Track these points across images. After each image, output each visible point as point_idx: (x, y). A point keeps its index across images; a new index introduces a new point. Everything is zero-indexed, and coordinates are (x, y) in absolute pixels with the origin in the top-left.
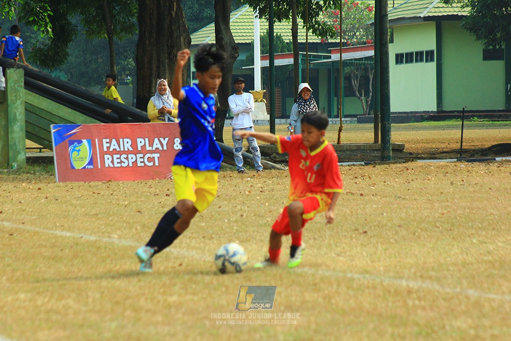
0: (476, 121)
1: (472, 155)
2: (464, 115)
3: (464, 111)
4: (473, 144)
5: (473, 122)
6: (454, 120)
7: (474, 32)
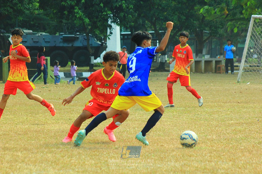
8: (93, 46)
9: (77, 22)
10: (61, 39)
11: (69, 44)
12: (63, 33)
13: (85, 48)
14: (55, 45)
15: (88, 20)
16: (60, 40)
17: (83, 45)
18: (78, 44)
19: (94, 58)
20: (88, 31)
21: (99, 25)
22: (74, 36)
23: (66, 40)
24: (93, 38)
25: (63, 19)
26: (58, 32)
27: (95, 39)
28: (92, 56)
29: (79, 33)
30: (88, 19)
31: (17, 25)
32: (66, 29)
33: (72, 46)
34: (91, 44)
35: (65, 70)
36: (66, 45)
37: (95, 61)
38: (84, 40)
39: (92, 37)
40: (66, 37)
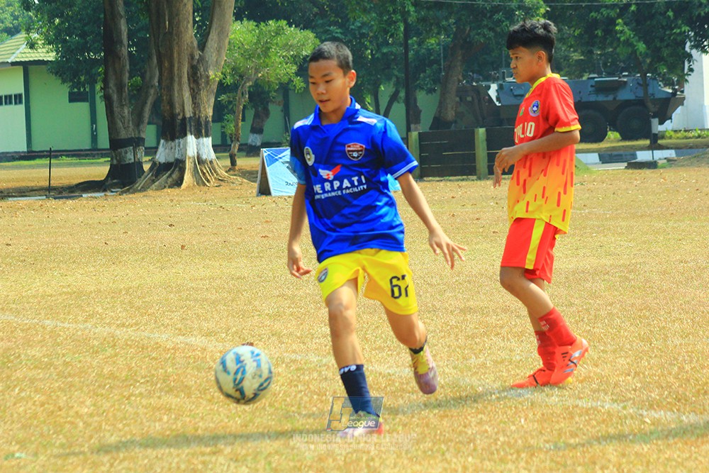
0: (65, 160)
1: (60, 193)
2: (51, 154)
3: (50, 151)
4: (61, 182)
5: (62, 161)
6: (43, 159)
7: (60, 76)
8: (656, 97)
9: (623, 52)
10: (592, 86)
11: (607, 96)
12: (596, 75)
13: (640, 102)
14: (579, 99)
15: (644, 46)
16: (591, 89)
17: (636, 97)
18: (624, 95)
19: (658, 123)
20: (645, 67)
21: (665, 55)
22: (617, 78)
23: (601, 88)
24: (655, 82)
25: (593, 46)
26: (586, 72)
27: (660, 83)
28: (654, 117)
29: (627, 73)
30: (644, 43)
31: (504, 62)
32: (601, 65)
33: (615, 99)
34: (653, 94)
35: (601, 148)
36: (601, 98)
37: (661, 128)
38: (637, 85)
39: (655, 79)
40: (602, 81)
